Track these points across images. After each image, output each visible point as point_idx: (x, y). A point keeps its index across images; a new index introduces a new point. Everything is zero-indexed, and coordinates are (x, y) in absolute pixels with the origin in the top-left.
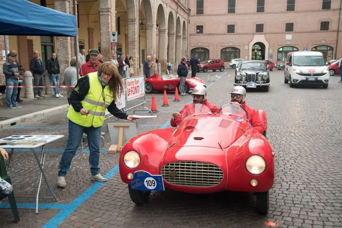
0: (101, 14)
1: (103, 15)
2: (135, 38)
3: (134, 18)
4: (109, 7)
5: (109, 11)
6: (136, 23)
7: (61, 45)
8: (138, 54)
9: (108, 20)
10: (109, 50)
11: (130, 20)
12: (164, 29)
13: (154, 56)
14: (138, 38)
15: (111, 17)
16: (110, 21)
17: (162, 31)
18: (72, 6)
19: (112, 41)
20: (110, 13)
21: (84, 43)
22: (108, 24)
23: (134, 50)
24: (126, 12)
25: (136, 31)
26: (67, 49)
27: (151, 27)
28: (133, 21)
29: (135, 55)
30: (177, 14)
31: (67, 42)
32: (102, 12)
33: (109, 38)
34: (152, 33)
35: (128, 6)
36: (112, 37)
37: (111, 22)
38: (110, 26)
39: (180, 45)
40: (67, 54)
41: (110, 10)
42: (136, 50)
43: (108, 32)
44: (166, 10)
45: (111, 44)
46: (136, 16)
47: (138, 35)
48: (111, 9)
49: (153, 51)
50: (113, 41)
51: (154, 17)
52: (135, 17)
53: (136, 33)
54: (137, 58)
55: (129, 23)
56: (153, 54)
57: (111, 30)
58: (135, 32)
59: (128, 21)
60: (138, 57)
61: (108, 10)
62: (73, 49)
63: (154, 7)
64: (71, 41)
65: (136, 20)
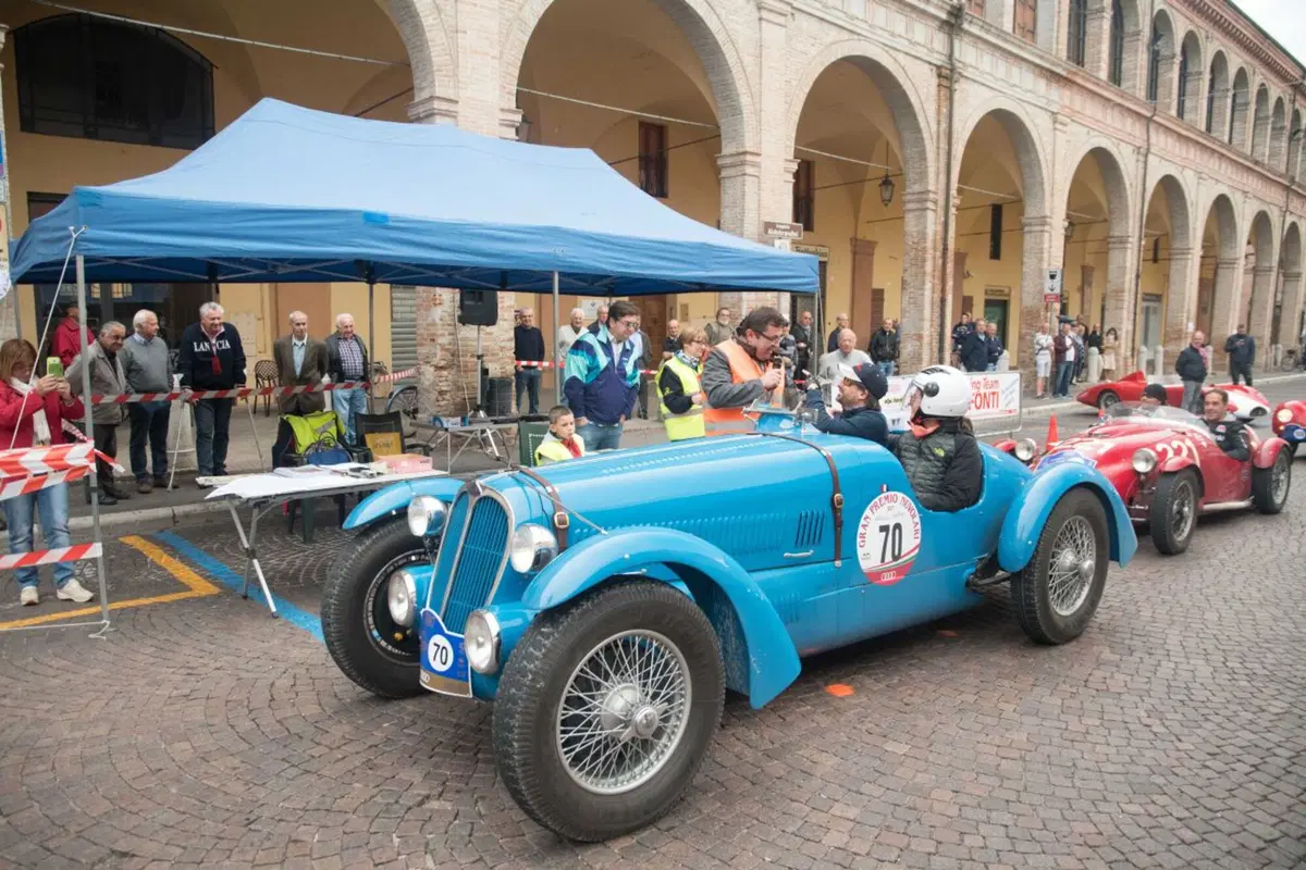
0: (1026, 229)
1: (1030, 232)
2: (1123, 283)
3: (1124, 234)
4: (1048, 213)
5: (1043, 224)
6: (1129, 245)
7: (911, 301)
8: (1131, 322)
9: (1042, 242)
10: (1038, 311)
11: (1113, 240)
12: (1233, 256)
13: (1187, 328)
14: (1134, 282)
15: (1051, 236)
16: (1046, 246)
17: (1226, 263)
18: (943, 219)
19: (1047, 291)
20: (1047, 228)
21: (1009, 295)
22: (1042, 253)
23: (1117, 311)
24: (1106, 221)
25: (1128, 264)
26: (920, 309)
27: (1183, 254)
28: (1123, 241)
29: (1121, 323)
30: (1284, 217)
31: (923, 295)
32: (1030, 225)
33: (1042, 284)
34: (1186, 266)
35: (1112, 206)
36: (1048, 283)
37: (1050, 247)
38: (1046, 255)
39: (1296, 299)
40: (922, 320)
41: (1048, 220)
42: (1125, 312)
43: (1041, 270)
44: (1244, 208)
45: (1046, 297)
46: (1130, 230)
47: (1134, 276)
48: (1051, 218)
49: (1185, 314)
50: (1049, 292)
51: (1194, 229)
52: (1127, 232)
53: (1128, 270)
54: (1127, 332)
55: (1111, 246)
56: (1185, 321)
57: (1049, 265)
58: (1125, 267)
59: (1109, 243)
60: (1130, 328)
61: (1043, 220)
62: (937, 310)
63: (1197, 203)
64: (933, 292)
65: (1130, 239)
